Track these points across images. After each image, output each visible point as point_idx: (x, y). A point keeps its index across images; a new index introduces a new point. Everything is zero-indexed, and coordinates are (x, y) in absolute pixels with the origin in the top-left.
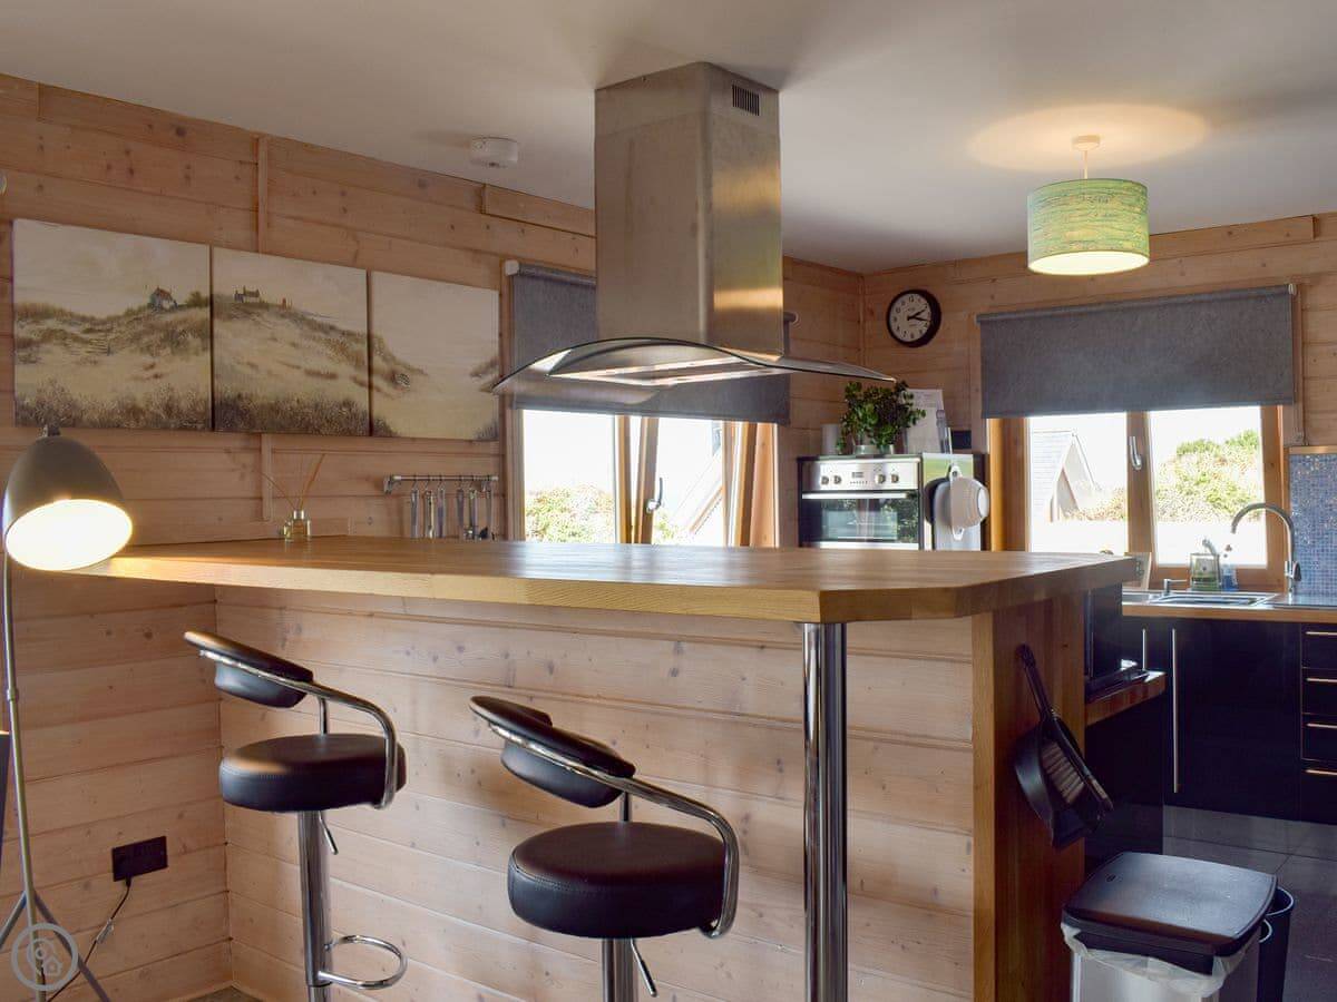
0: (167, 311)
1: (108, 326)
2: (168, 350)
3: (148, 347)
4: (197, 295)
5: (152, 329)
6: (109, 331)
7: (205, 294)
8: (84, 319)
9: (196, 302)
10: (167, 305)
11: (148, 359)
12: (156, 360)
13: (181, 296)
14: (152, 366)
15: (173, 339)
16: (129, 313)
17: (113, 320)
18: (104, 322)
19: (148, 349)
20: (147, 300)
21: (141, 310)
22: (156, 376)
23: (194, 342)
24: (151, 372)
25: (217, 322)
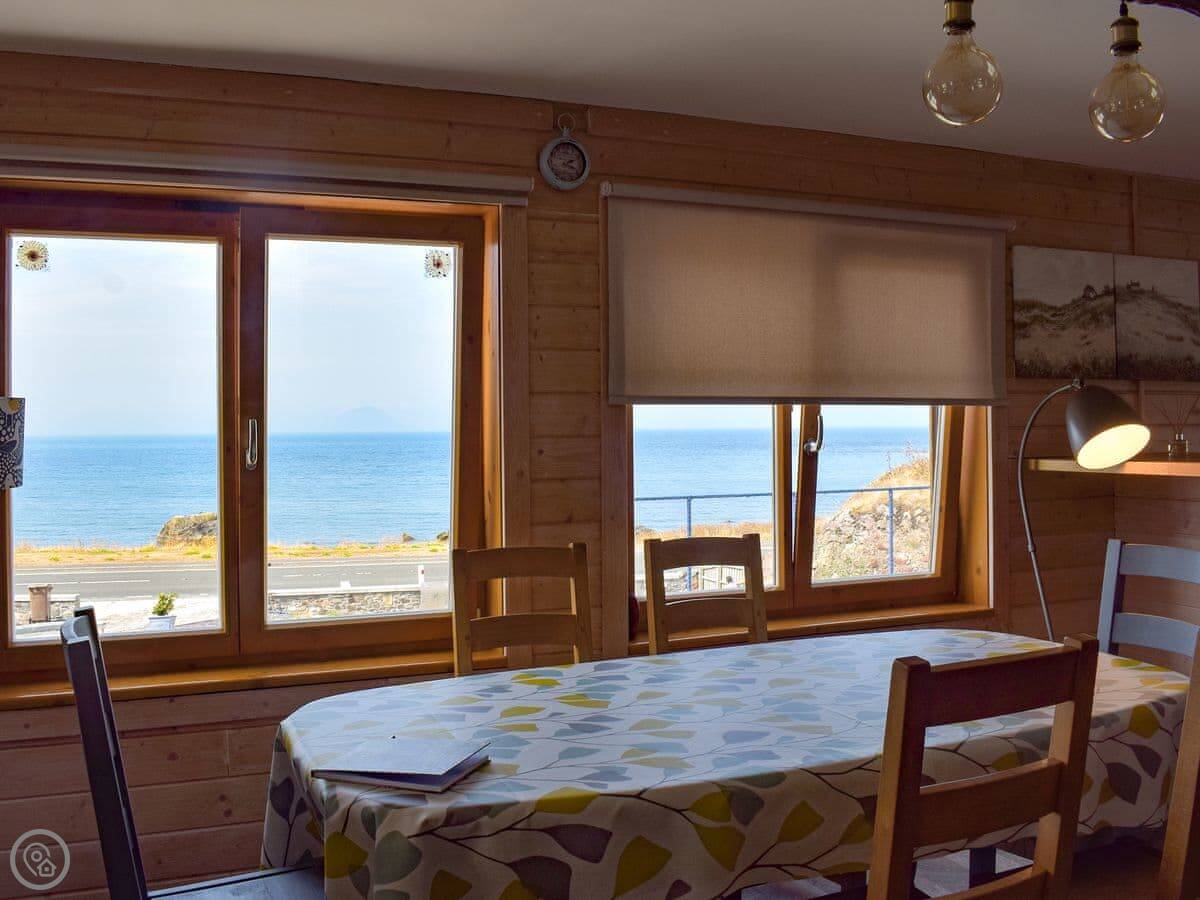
0: (1091, 300)
1: (1063, 312)
2: (1093, 326)
3: (1083, 323)
4: (1107, 287)
5: (1085, 312)
6: (1063, 315)
7: (1111, 286)
8: (1051, 308)
9: (1107, 292)
10: (1092, 295)
11: (1082, 332)
12: (1087, 332)
13: (1099, 290)
14: (1085, 337)
15: (1095, 318)
16: (1074, 302)
17: (1066, 307)
18: (1060, 309)
19: (1083, 326)
20: (1082, 293)
21: (1079, 300)
22: (1088, 344)
23: (1106, 318)
24: (1085, 341)
25: (1117, 305)
